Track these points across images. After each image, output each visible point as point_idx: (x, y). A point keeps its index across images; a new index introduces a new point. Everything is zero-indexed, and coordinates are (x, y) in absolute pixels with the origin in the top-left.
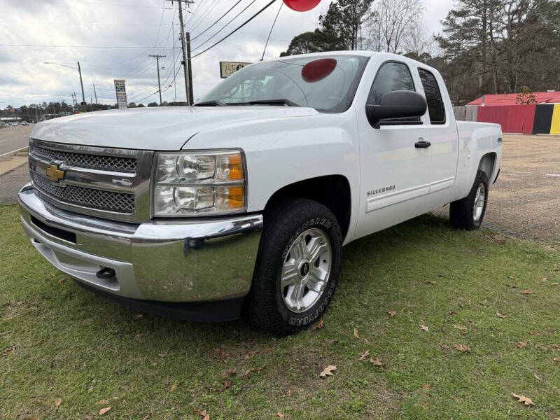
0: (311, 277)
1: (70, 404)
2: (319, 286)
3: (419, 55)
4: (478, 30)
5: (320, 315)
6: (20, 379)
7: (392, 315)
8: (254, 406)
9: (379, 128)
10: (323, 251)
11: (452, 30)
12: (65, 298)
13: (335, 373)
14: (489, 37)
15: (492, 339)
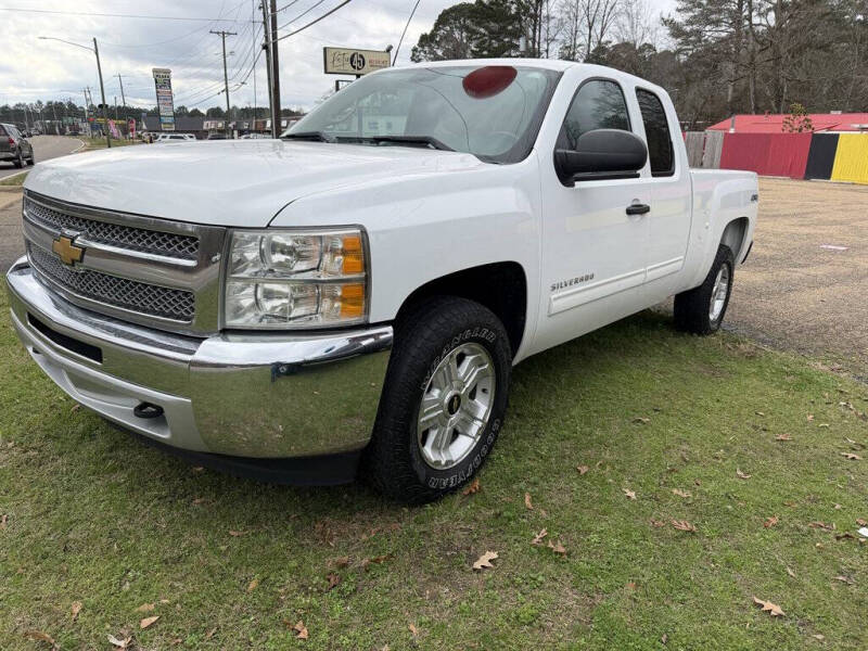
0: (463, 416)
1: (96, 610)
2: (476, 427)
3: (637, 47)
4: (730, 11)
5: (476, 471)
6: (16, 570)
7: (582, 472)
8: (375, 615)
9: (573, 185)
10: (482, 375)
11: (691, 10)
12: (82, 438)
13: (495, 564)
14: (747, 23)
15: (727, 512)
